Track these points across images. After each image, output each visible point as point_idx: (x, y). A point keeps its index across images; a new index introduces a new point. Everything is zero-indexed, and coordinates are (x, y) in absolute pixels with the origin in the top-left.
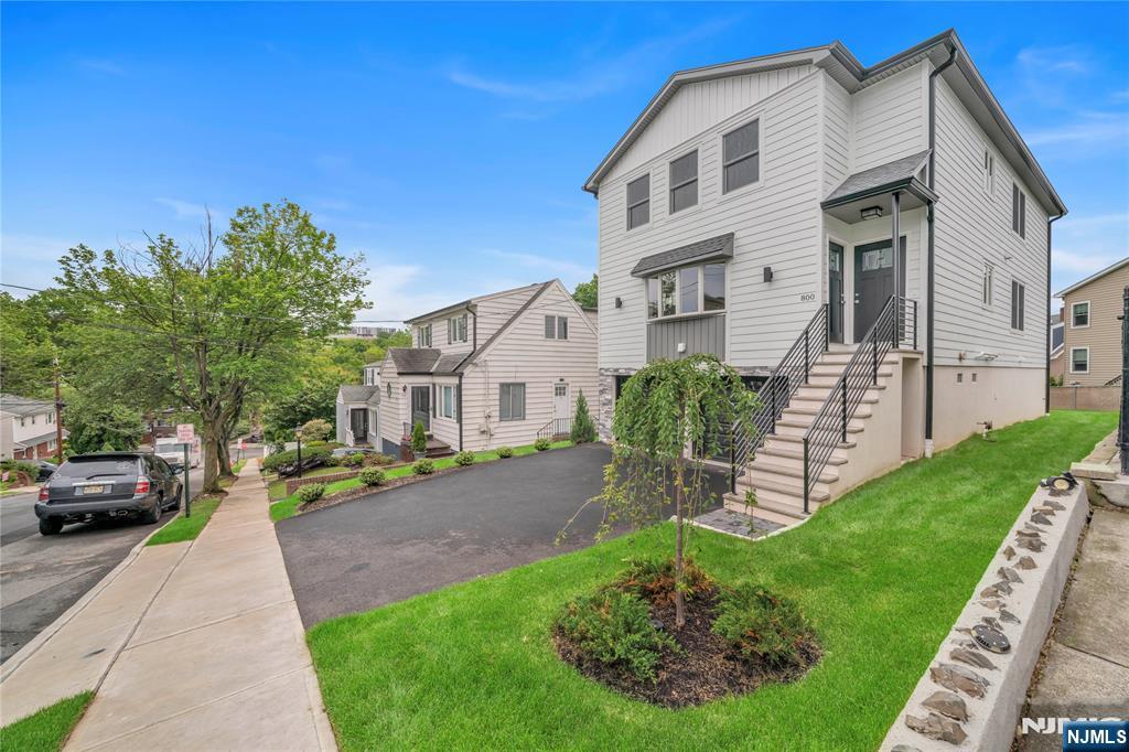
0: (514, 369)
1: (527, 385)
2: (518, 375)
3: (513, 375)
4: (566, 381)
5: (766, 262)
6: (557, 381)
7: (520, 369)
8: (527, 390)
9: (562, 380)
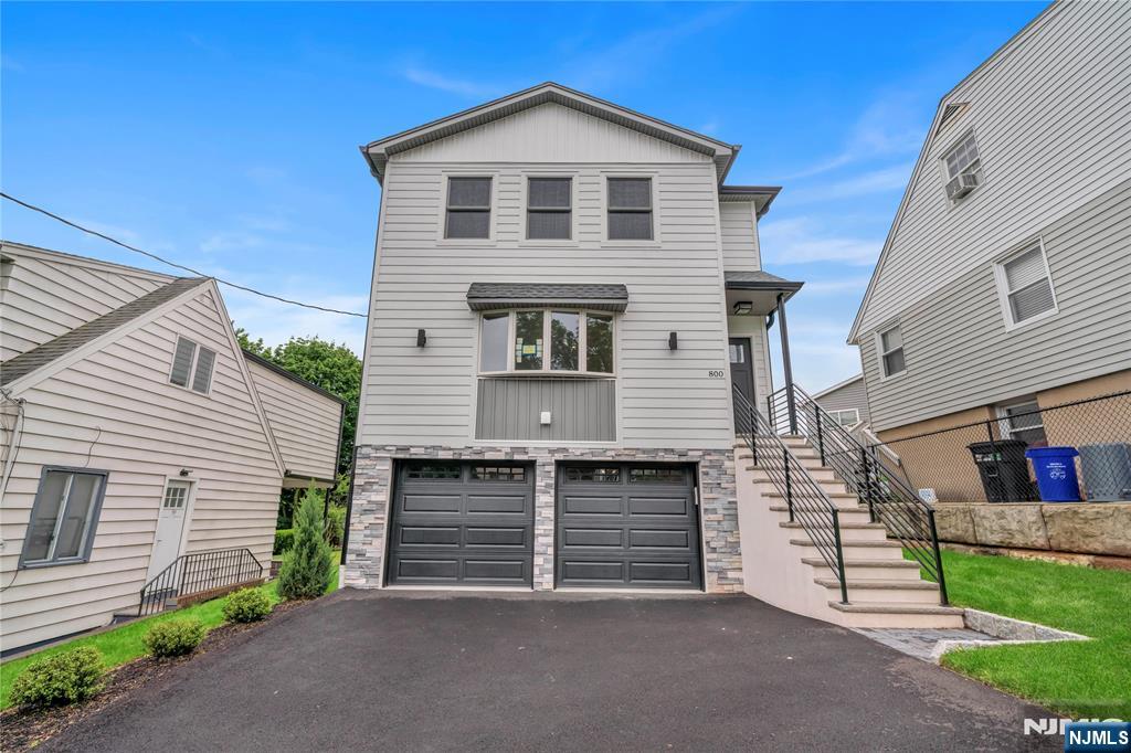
0: (92, 436)
1: (111, 478)
2: (97, 450)
3: (85, 448)
4: (192, 476)
5: (673, 327)
6: (174, 473)
7: (104, 438)
8: (109, 490)
9: (184, 473)
